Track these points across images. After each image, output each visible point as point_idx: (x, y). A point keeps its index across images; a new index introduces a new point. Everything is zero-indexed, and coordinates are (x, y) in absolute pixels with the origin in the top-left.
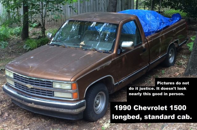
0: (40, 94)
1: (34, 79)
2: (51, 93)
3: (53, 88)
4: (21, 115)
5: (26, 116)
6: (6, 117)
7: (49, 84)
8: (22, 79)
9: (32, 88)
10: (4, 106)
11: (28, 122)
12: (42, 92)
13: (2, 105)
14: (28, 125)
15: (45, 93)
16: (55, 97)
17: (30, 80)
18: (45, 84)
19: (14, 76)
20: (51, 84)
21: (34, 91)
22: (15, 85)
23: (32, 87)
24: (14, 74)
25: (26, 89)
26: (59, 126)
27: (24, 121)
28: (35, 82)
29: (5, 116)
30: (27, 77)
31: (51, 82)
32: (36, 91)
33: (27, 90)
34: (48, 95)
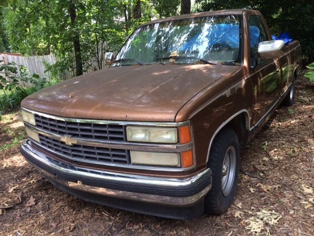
0: (95, 159)
1: (78, 121)
2: (123, 156)
3: (126, 141)
4: (61, 204)
5: (70, 206)
6: (31, 207)
7: (118, 132)
8: (51, 125)
9: (74, 145)
10: (32, 182)
11: (73, 222)
12: (99, 154)
13: (29, 179)
14: (71, 231)
15: (108, 155)
16: (134, 164)
17: (69, 126)
18: (105, 132)
19: (37, 121)
20: (121, 133)
21: (81, 151)
22: (41, 140)
23: (75, 142)
24: (36, 116)
25: (63, 148)
26: (143, 229)
27: (64, 218)
28: (82, 130)
29: (28, 205)
30: (63, 120)
31: (121, 127)
32: (86, 152)
33: (65, 151)
34: (115, 161)
